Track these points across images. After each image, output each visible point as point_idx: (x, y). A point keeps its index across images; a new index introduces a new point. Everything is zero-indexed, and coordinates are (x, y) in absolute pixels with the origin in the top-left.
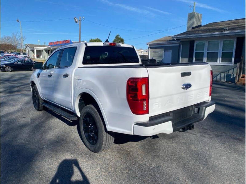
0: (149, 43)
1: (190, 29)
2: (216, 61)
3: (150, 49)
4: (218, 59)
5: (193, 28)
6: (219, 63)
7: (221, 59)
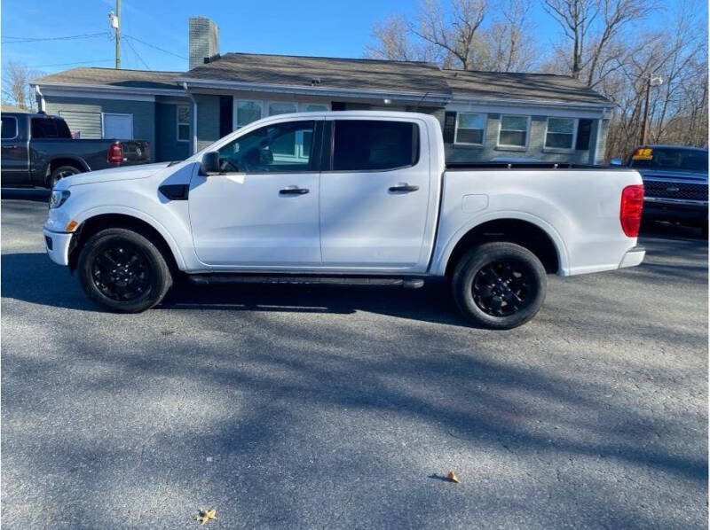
0: (42, 83)
1: (200, 63)
2: (292, 152)
3: (43, 101)
4: (297, 147)
5: (207, 61)
6: (300, 157)
7: (302, 147)
